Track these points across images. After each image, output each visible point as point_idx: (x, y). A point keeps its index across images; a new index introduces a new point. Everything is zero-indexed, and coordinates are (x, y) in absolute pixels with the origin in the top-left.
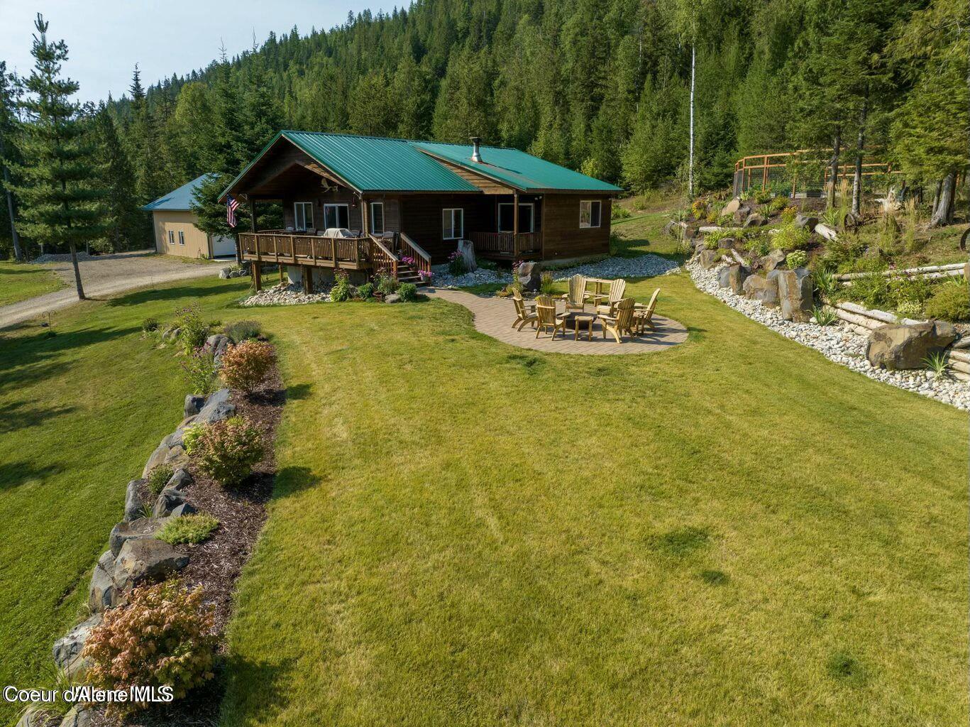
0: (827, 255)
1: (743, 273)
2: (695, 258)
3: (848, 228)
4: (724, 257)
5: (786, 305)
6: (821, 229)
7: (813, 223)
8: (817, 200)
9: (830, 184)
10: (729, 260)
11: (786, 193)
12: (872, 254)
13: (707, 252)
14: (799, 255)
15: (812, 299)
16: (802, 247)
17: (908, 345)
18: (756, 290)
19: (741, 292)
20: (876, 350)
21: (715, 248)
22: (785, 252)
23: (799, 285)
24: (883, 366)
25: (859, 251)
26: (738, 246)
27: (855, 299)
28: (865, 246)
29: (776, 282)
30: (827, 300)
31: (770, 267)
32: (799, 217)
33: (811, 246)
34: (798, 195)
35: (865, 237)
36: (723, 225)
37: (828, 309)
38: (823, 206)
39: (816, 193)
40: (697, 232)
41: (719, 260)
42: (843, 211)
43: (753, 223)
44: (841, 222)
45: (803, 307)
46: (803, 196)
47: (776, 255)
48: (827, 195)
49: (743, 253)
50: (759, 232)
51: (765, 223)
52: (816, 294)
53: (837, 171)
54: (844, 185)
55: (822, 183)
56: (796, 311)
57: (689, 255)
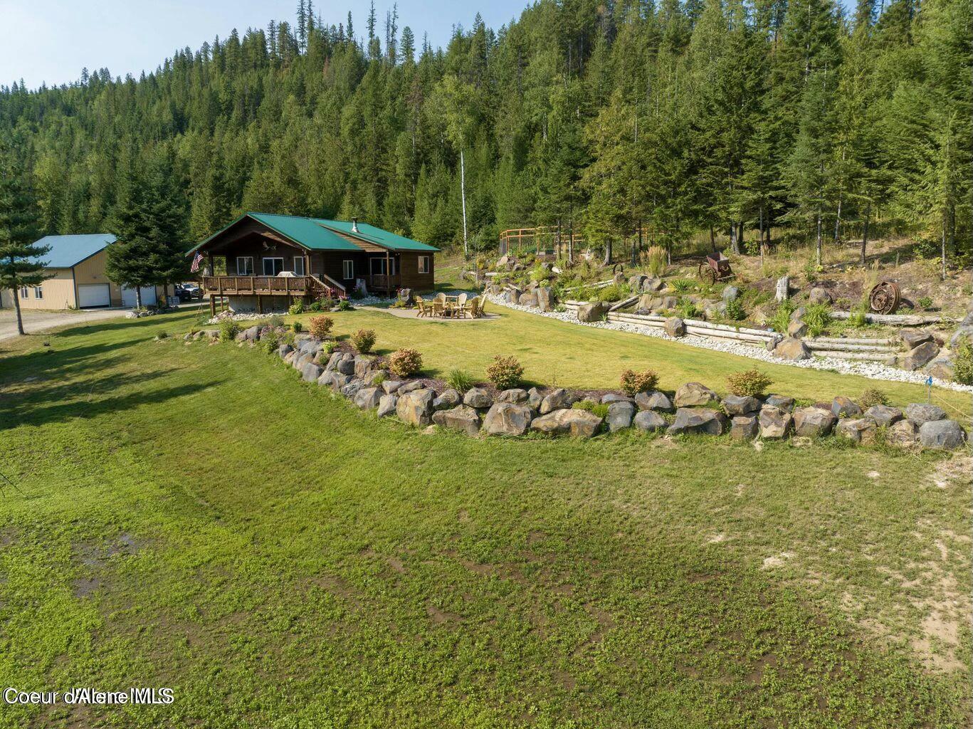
0: (559, 280)
1: (518, 293)
2: (486, 291)
3: (567, 268)
4: (505, 288)
5: (542, 304)
6: (555, 270)
7: (551, 266)
8: (552, 256)
9: (558, 246)
10: (508, 289)
11: (534, 252)
12: (578, 278)
13: (494, 286)
14: (546, 282)
15: (554, 301)
16: (547, 278)
17: (592, 310)
18: (526, 301)
19: (518, 303)
20: (581, 315)
21: (499, 284)
22: (539, 282)
23: (547, 293)
24: (584, 321)
25: (573, 277)
26: (512, 281)
27: (572, 298)
28: (575, 275)
29: (536, 295)
30: (560, 301)
31: (532, 290)
32: (543, 264)
33: (551, 278)
34: (541, 253)
35: (575, 271)
36: (499, 271)
37: (561, 305)
38: (555, 259)
39: (549, 252)
40: (484, 276)
41: (502, 290)
42: (565, 260)
43: (518, 269)
44: (564, 266)
45: (550, 304)
46: (543, 253)
47: (534, 283)
48: (556, 253)
49: (516, 284)
50: (522, 274)
51: (525, 269)
52: (555, 299)
53: (560, 238)
54: (564, 247)
55: (553, 246)
56: (546, 307)
57: (482, 289)
